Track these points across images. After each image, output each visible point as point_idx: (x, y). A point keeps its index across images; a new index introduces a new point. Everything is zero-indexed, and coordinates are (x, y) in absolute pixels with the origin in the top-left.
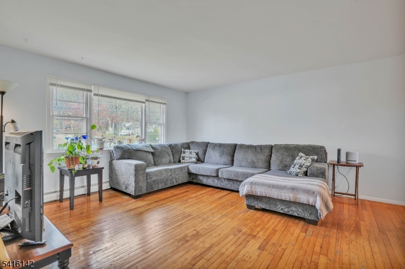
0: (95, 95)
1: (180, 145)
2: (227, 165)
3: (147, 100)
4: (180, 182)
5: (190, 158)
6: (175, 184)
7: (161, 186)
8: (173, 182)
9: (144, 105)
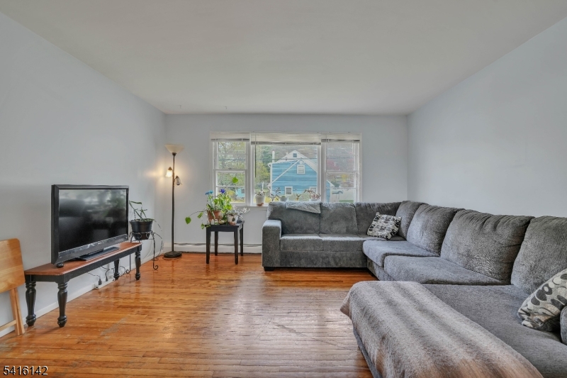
0: (253, 143)
1: (376, 206)
2: (430, 251)
3: (324, 140)
4: (343, 264)
5: (382, 229)
6: (333, 265)
7: (304, 264)
8: (329, 262)
9: (320, 146)
